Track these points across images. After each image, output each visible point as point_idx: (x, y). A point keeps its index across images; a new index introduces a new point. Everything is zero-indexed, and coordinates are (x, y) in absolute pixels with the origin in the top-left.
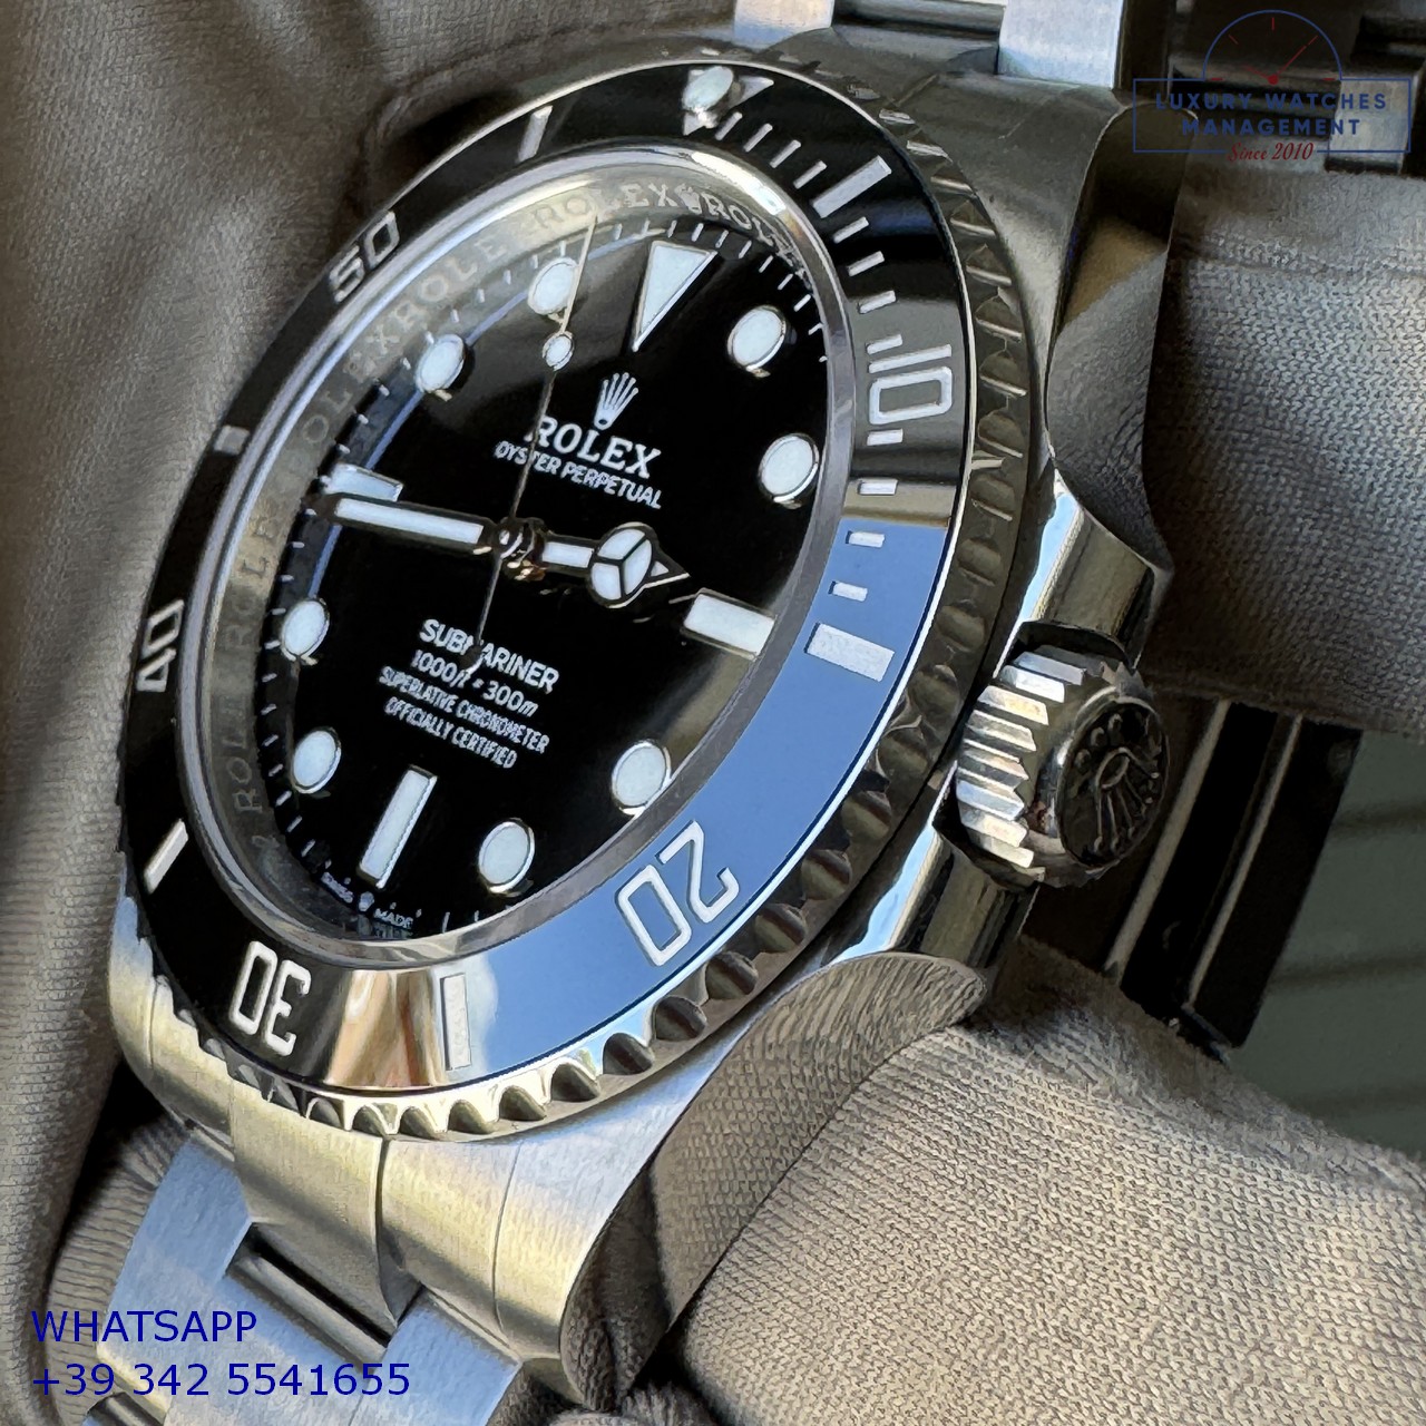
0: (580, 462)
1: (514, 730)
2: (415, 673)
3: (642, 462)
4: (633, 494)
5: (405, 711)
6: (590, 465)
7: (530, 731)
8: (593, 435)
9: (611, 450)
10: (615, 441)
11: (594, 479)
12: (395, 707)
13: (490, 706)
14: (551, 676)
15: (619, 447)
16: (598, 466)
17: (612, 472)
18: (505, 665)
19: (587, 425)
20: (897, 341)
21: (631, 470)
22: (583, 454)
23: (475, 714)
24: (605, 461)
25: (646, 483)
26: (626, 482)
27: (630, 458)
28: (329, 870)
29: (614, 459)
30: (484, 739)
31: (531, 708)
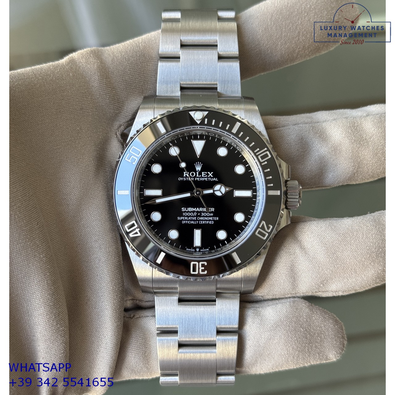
0: (198, 177)
1: (211, 218)
2: (185, 216)
3: (210, 175)
4: (212, 180)
5: (186, 222)
6: (200, 177)
7: (214, 218)
8: (198, 173)
9: (203, 174)
10: (203, 173)
11: (202, 179)
12: (184, 222)
13: (203, 216)
14: (213, 209)
15: (204, 173)
16: (201, 177)
17: (205, 177)
18: (203, 210)
19: (196, 171)
20: (258, 149)
21: (209, 176)
22: (197, 176)
23: (202, 218)
24: (203, 176)
25: (213, 178)
26: (209, 178)
27: (208, 174)
28: (187, 248)
29: (204, 175)
30: (205, 221)
31: (212, 214)
